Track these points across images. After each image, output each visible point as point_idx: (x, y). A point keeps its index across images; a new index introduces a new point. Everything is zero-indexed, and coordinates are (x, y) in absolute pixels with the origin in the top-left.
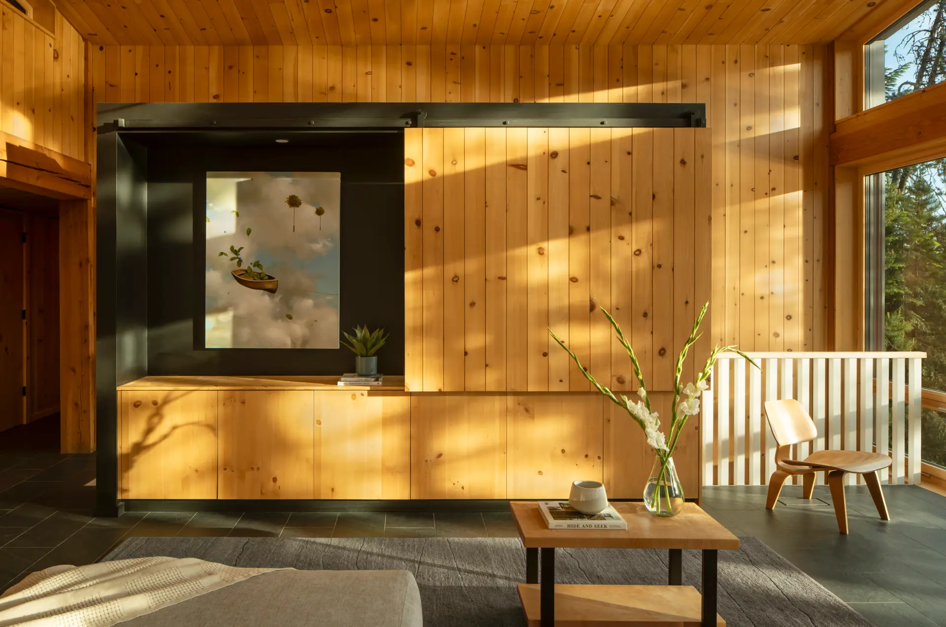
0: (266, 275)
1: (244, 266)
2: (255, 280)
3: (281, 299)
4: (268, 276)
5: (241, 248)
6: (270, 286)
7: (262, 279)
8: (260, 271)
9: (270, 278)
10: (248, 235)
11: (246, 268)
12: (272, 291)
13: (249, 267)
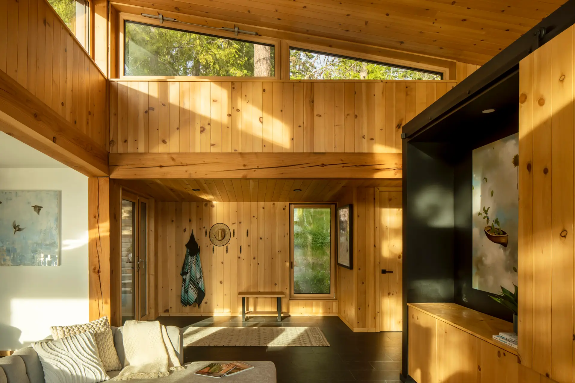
0: (501, 231)
1: (490, 224)
2: (495, 235)
3: (510, 252)
4: (503, 231)
5: (489, 208)
6: (503, 240)
7: (499, 234)
8: (498, 227)
9: (504, 233)
10: (492, 196)
11: (491, 225)
12: (505, 245)
13: (493, 224)
